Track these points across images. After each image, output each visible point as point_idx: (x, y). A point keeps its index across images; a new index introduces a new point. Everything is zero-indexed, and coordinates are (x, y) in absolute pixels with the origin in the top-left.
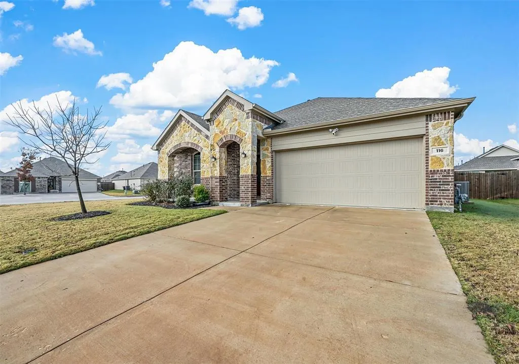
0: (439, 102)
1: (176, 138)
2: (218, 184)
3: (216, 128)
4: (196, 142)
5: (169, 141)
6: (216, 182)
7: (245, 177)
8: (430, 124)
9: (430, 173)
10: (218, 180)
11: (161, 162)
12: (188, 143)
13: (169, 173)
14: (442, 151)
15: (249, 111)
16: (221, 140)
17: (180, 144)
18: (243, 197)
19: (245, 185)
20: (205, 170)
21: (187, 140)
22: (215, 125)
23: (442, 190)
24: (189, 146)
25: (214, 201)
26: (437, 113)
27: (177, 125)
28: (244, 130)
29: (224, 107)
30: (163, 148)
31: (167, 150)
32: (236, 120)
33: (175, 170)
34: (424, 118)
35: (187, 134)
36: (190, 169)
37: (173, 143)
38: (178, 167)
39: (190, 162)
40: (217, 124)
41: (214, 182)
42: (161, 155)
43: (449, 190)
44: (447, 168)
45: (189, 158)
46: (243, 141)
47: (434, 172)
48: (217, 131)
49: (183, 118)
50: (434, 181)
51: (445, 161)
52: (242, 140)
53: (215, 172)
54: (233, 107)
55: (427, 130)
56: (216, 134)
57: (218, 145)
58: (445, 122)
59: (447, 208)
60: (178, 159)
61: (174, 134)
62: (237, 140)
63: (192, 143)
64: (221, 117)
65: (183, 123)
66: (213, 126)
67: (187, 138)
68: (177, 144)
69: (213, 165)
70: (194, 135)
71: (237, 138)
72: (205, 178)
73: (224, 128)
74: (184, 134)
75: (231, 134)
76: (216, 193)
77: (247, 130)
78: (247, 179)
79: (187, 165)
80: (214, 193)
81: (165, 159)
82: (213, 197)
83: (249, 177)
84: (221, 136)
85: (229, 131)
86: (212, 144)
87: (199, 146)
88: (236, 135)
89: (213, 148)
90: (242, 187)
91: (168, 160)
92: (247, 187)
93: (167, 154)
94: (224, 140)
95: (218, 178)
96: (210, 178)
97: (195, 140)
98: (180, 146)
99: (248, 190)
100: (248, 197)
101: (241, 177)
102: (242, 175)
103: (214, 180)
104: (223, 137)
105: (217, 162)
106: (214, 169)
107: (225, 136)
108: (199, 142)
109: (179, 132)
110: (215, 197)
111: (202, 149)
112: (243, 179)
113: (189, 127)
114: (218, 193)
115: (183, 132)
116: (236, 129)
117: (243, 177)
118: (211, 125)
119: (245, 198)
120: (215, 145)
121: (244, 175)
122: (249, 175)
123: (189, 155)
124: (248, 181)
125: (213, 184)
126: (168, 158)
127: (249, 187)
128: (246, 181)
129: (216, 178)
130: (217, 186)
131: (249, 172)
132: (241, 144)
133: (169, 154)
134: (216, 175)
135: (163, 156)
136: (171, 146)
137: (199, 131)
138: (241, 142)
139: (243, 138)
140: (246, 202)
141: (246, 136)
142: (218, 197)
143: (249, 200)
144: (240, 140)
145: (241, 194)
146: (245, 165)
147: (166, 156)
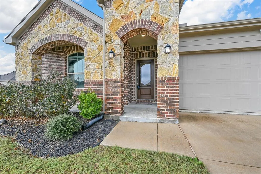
1: (43, 30)
2: (118, 90)
3: (114, 11)
4: (77, 35)
5: (34, 33)
6: (115, 87)
7: (168, 81)
10: (119, 85)
11: (21, 59)
12: (64, 35)
13: (33, 74)
16: (125, 27)
17: (51, 37)
18: (163, 110)
19: (168, 93)
20: (91, 70)
21: (62, 31)
22: (113, 7)
24: (66, 39)
25: (111, 113)
27: (47, 13)
28: (165, 14)
30: (23, 42)
31: (30, 45)
33: (43, 71)
35: (63, 24)
36: (63, 71)
37: (40, 35)
38: (46, 69)
39: (63, 63)
40: (117, 5)
41: (111, 88)
42: (20, 51)
45: (62, 58)
46: (164, 30)
48: (117, 15)
52: (162, 28)
53: (114, 73)
56: (115, 20)
57: (119, 35)
60: (46, 60)
61: (42, 24)
62: (152, 29)
63: (70, 36)
65: (56, 10)
66: (110, 8)
67: (63, 29)
68: (47, 37)
69: (110, 62)
70: (74, 26)
71: (153, 26)
72: (92, 82)
73: (129, 11)
74: (57, 24)
75: (142, 20)
76: (114, 103)
77: (170, 14)
78: (171, 84)
79: (59, 67)
80: (112, 103)
81: (28, 56)
82: (109, 108)
83: (174, 81)
84: (124, 22)
85: (138, 16)
86: (108, 33)
87: (82, 40)
88: (152, 22)
89: (110, 40)
90: (161, 95)
91: (31, 57)
92: (171, 96)
93: (30, 49)
94: (130, 29)
95: (118, 82)
96: (102, 83)
97: (76, 32)
98: (50, 39)
99: (173, 99)
100: (173, 110)
101: (160, 81)
102: (162, 78)
103: (112, 85)
104: (128, 24)
105: (116, 60)
106: (112, 69)
107: (131, 23)
108: (83, 34)
109: (49, 21)
110: (112, 108)
111: (87, 43)
112: (163, 84)
113: (65, 15)
114: (119, 103)
115: (56, 21)
116: (152, 13)
117: (163, 81)
118: (106, 8)
119: (167, 110)
120: (114, 35)
121: (165, 78)
122: (175, 78)
123: (61, 55)
124: (173, 87)
125: (109, 90)
126: (31, 55)
127: (174, 96)
128: (168, 87)
129: (115, 82)
130: (117, 92)
131: (175, 74)
132: (161, 33)
133: (34, 50)
134: (114, 77)
135: (23, 53)
136: (36, 40)
137: (83, 20)
138: (160, 31)
139: (164, 26)
140: (168, 116)
141: (170, 23)
142: (118, 108)
143: (174, 113)
144: (158, 27)
145: (161, 104)
146: (167, 63)
147: (28, 51)
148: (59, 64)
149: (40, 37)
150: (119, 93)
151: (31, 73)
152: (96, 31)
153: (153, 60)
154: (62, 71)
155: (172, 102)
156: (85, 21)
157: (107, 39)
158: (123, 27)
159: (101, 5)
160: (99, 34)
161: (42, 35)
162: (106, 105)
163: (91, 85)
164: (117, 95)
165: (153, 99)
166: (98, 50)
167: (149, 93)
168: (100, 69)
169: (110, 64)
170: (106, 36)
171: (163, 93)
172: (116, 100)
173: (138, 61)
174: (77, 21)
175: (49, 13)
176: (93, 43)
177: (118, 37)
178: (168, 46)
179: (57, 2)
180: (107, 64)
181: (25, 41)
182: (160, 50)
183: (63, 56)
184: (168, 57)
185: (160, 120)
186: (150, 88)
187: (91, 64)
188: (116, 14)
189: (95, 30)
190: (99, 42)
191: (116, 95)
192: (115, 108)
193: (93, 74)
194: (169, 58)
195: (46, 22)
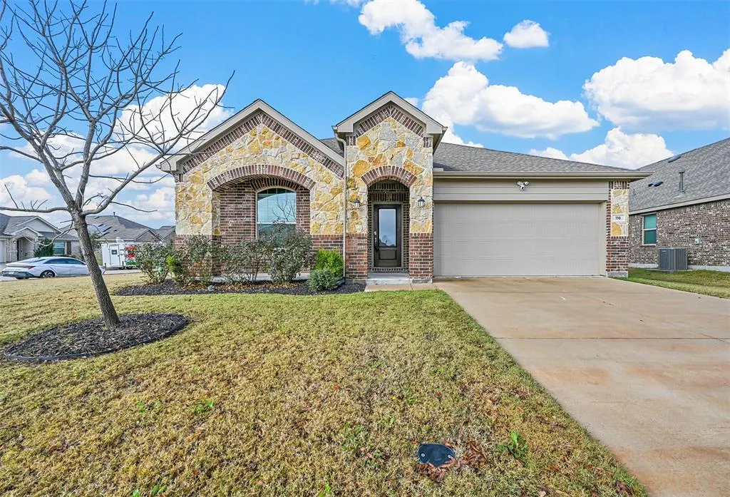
0: (621, 171)
1: (236, 154)
3: (359, 151)
4: (298, 170)
5: (217, 157)
6: (359, 244)
7: (422, 237)
8: (613, 191)
9: (610, 240)
10: (365, 241)
11: (188, 198)
13: (213, 223)
14: (619, 218)
15: (429, 136)
16: (373, 173)
18: (416, 269)
19: (422, 250)
21: (271, 162)
22: (357, 146)
23: (620, 256)
25: (354, 277)
26: (618, 181)
27: (244, 129)
28: (419, 163)
29: (378, 118)
30: (193, 170)
31: (209, 176)
32: (404, 145)
34: (607, 185)
35: (274, 151)
36: (250, 220)
37: (229, 163)
39: (250, 205)
40: (363, 144)
41: (355, 245)
42: (187, 184)
43: (624, 256)
44: (624, 236)
46: (417, 181)
47: (614, 239)
48: (363, 157)
49: (260, 118)
50: (614, 247)
51: (622, 228)
52: (415, 178)
53: (358, 227)
54: (398, 124)
55: (610, 196)
56: (360, 162)
57: (365, 181)
58: (623, 191)
59: (623, 273)
61: (234, 146)
62: (405, 179)
63: (286, 171)
64: (371, 134)
65: (261, 127)
66: (354, 147)
67: (273, 158)
68: (243, 168)
69: (354, 214)
70: (294, 156)
71: (406, 174)
72: (323, 237)
73: (378, 153)
74: (264, 150)
75: (394, 167)
76: (359, 263)
77: (424, 164)
78: (424, 241)
79: (241, 211)
80: (356, 263)
81: (203, 195)
82: (352, 270)
83: (427, 238)
84: (371, 167)
85: (388, 160)
86: (351, 177)
87: (306, 178)
88: (404, 170)
89: (353, 185)
90: (414, 253)
91: (211, 196)
92: (425, 253)
93: (208, 183)
94: (379, 175)
95: (363, 238)
96: (342, 238)
97: (296, 165)
98: (250, 171)
99: (426, 257)
100: (427, 269)
101: (413, 238)
102: (415, 234)
103: (355, 241)
104: (377, 169)
105: (362, 210)
106: (356, 221)
107: (380, 168)
108: (307, 170)
109: (247, 142)
110: (355, 270)
111: (314, 183)
112: (416, 241)
113: (277, 139)
114: (365, 263)
115: (261, 145)
116: (404, 160)
117: (416, 238)
118: (348, 144)
119: (421, 269)
120: (359, 181)
121: (419, 234)
122: (428, 234)
123: (246, 191)
124: (427, 244)
125: (352, 248)
126: (211, 193)
127: (428, 253)
128: (422, 244)
129: (359, 238)
130: (363, 251)
131: (429, 230)
132: (414, 184)
133: (216, 183)
134: (358, 232)
135: (195, 187)
136: (222, 170)
137: (308, 150)
138: (412, 182)
139: (418, 176)
140: (422, 275)
141: (423, 174)
142: (364, 270)
143: (428, 272)
144: (411, 177)
145: (413, 263)
146: (421, 218)
147: (206, 187)
148: (240, 206)
149: (230, 166)
150: (365, 251)
151: (210, 221)
152: (329, 168)
153: (401, 205)
154: (247, 219)
155: (426, 260)
156: (311, 151)
157: (349, 184)
158: (370, 172)
159: (341, 140)
160: (333, 173)
161: (233, 163)
162: (347, 267)
163: (320, 242)
164: (363, 254)
165: (400, 266)
166: (331, 194)
167: (394, 257)
168: (334, 221)
169: (353, 215)
170: (348, 180)
171: (416, 250)
172: (361, 260)
173: (375, 205)
174: (298, 151)
175: (247, 130)
176: (323, 184)
177: (363, 183)
178: (422, 200)
179: (263, 117)
180: (349, 215)
181: (197, 168)
182: (413, 203)
183: (250, 192)
184: (422, 211)
185: (413, 281)
186: (395, 249)
187: (321, 212)
188: (362, 155)
189: (326, 166)
190: (333, 184)
191: (361, 254)
192: (359, 270)
193: (323, 226)
194: (423, 213)
195: (242, 143)
